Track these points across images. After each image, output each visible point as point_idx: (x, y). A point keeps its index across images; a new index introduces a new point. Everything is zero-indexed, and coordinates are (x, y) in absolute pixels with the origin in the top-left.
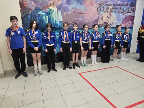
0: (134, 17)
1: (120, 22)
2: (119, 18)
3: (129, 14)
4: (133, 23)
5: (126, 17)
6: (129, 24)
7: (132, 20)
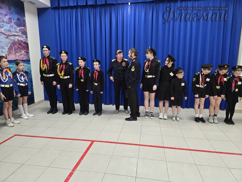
0: (27, 44)
5: (14, 42)
6: (21, 54)
7: (25, 49)
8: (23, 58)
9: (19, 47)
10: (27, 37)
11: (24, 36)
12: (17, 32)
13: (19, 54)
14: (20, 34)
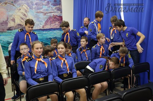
0: (61, 17)
1: (42, 23)
2: (40, 19)
3: (53, 14)
5: (50, 17)
6: (56, 24)
7: (59, 21)
8: (56, 27)
9: (54, 20)
11: (59, 12)
12: (53, 10)
13: (54, 25)
14: (56, 11)
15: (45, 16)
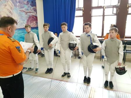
0: (36, 17)
2: (23, 18)
4: (37, 23)
5: (30, 17)
6: (34, 24)
7: (36, 21)
8: (34, 26)
9: (32, 20)
10: (36, 13)
11: (35, 12)
12: (32, 10)
14: (33, 11)
15: (26, 16)
